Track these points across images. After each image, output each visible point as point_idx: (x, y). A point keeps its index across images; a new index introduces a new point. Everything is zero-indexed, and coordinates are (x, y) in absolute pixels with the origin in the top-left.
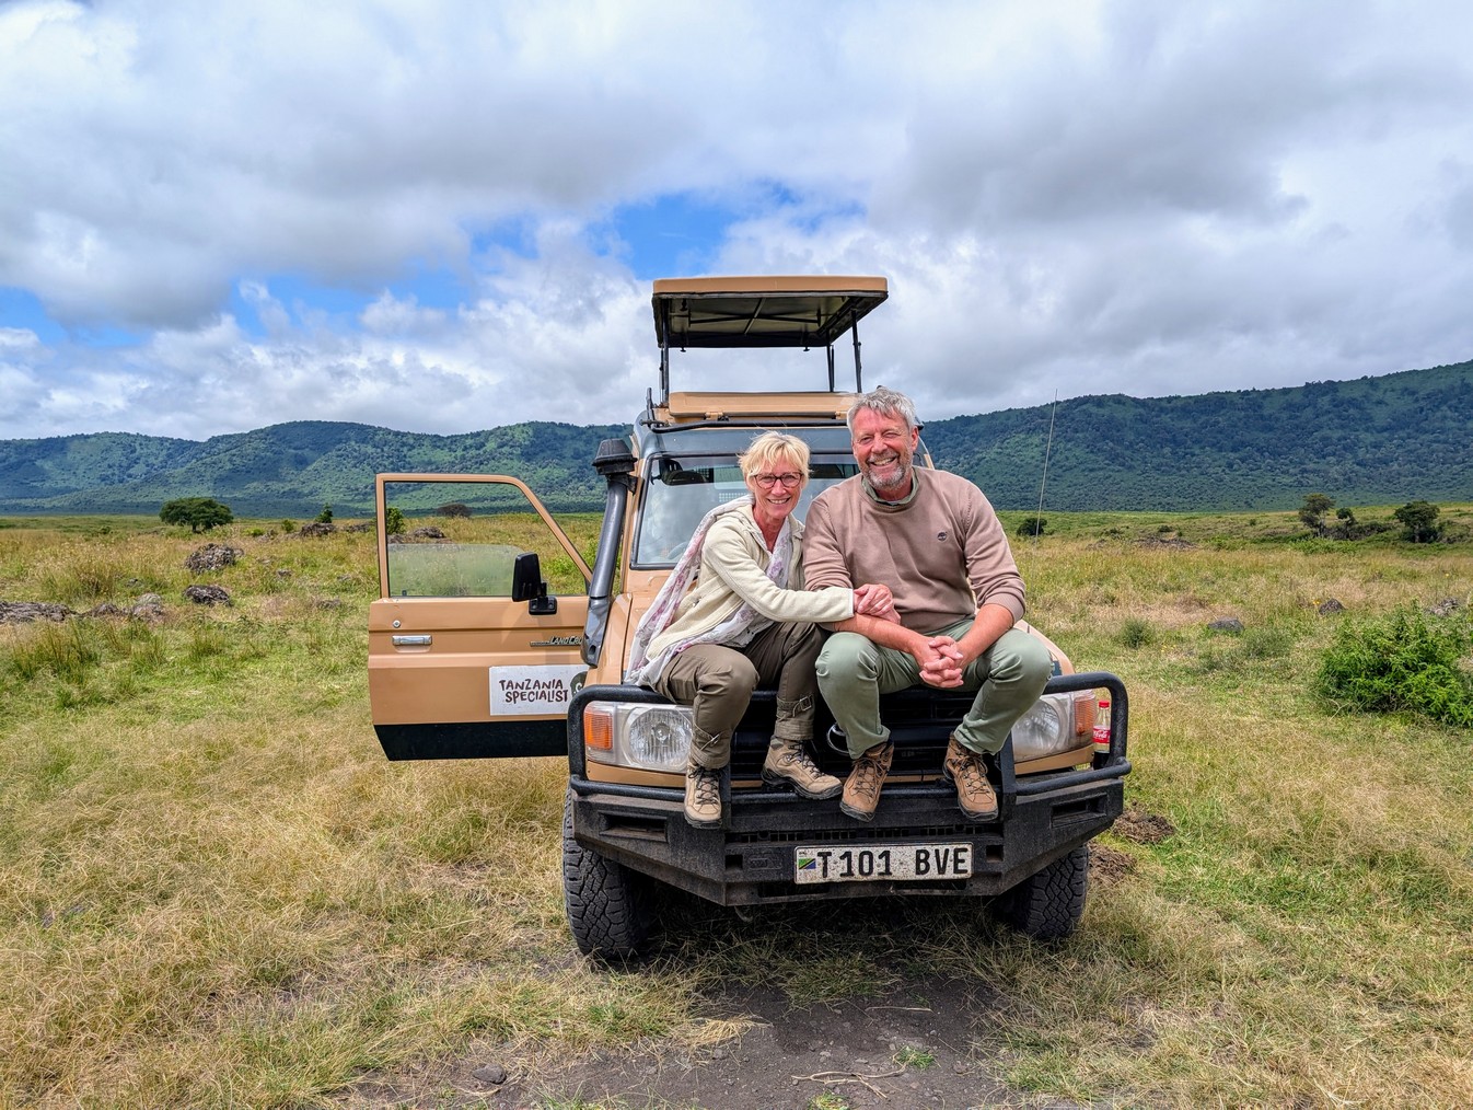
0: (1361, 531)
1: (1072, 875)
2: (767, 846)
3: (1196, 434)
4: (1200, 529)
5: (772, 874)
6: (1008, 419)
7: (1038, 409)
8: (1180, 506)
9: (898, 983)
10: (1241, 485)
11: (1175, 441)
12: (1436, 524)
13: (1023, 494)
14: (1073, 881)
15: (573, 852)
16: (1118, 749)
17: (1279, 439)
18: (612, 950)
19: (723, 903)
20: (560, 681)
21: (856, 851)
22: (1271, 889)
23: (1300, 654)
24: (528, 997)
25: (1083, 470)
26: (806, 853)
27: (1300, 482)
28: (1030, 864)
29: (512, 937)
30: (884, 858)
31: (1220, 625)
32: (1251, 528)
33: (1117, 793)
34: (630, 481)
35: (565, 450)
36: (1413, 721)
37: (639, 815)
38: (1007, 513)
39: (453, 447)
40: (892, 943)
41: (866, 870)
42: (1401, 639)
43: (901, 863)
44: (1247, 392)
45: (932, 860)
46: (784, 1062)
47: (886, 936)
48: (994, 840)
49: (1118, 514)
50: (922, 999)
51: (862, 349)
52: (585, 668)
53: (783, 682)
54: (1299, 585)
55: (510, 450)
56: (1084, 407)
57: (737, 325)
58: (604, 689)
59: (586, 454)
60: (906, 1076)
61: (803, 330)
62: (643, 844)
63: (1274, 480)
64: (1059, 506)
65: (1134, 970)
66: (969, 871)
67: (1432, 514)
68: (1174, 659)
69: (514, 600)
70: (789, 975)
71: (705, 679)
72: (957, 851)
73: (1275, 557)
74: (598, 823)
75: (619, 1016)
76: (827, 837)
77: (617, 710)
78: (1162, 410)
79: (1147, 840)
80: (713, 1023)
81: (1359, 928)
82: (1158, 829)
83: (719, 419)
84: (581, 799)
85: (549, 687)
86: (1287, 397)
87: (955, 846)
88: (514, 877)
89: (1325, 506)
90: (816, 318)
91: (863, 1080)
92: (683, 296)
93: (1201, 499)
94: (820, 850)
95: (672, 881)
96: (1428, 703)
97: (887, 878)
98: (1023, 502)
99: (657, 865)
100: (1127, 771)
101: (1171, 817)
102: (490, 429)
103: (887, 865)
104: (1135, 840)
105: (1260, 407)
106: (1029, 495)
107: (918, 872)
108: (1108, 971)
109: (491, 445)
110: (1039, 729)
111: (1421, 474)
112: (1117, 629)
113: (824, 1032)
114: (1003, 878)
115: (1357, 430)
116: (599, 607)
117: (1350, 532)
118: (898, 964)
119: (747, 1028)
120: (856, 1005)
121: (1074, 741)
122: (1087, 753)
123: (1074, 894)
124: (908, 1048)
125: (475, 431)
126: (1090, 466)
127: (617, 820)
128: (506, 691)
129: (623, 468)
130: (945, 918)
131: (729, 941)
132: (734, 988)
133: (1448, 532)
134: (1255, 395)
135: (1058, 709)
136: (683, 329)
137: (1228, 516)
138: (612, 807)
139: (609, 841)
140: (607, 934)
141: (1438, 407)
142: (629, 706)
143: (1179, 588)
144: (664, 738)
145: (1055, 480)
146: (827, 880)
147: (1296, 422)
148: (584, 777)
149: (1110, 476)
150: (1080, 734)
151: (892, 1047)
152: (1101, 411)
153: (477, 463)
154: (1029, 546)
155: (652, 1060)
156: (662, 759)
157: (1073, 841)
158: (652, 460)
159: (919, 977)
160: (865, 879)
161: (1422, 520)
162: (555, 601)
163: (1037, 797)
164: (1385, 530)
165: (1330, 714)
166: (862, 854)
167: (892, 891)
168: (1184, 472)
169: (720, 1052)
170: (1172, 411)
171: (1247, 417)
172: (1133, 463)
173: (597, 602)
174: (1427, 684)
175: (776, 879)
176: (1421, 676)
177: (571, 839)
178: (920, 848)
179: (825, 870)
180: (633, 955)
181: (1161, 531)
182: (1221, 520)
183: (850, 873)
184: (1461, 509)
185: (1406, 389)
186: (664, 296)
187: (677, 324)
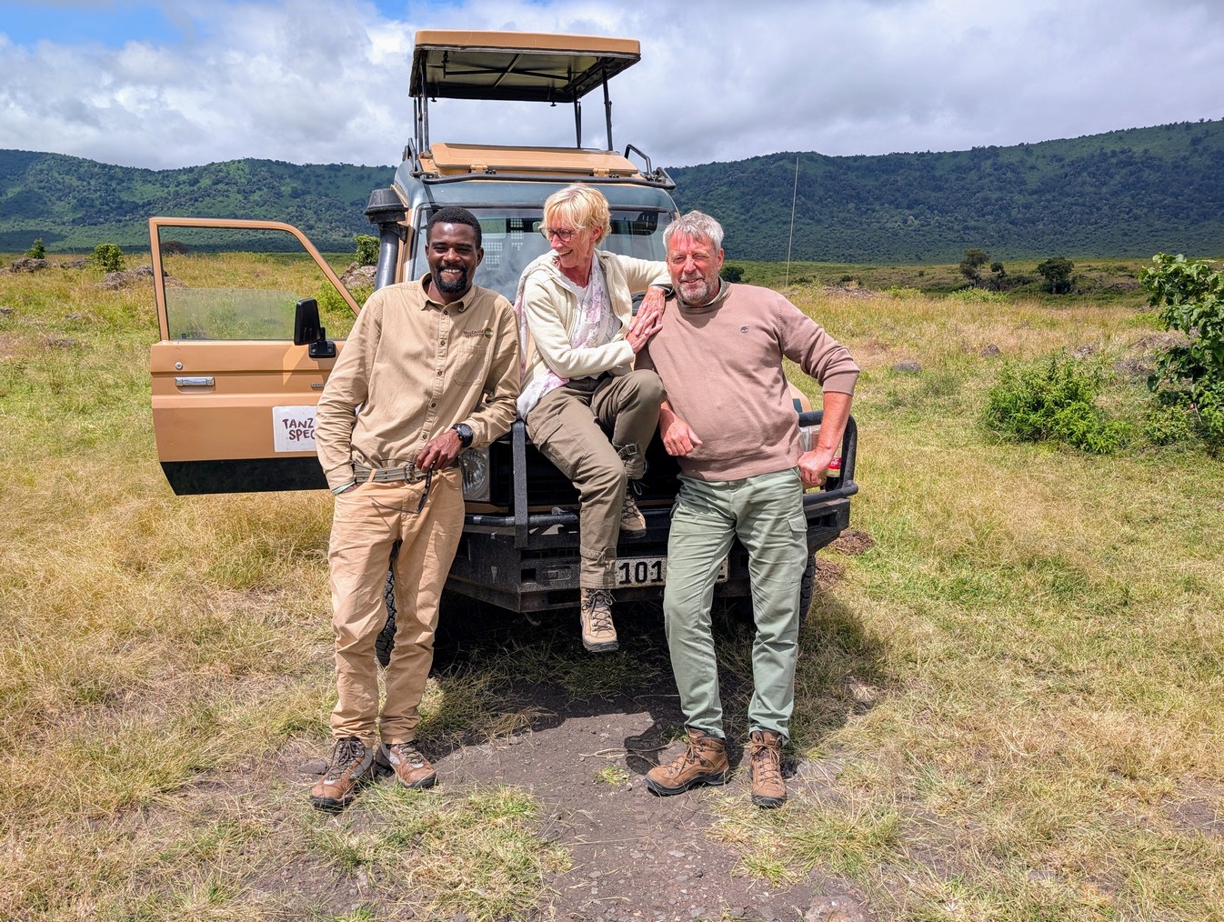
0: (1009, 282)
2: (558, 560)
3: (877, 191)
4: (877, 279)
5: (562, 584)
7: (739, 163)
8: (860, 258)
9: (659, 675)
10: (912, 240)
11: (859, 198)
12: (1070, 277)
16: (847, 473)
17: (948, 198)
19: (518, 611)
21: (633, 562)
22: (952, 588)
23: (968, 393)
25: (777, 223)
27: (962, 238)
30: (656, 568)
31: (903, 367)
32: (919, 279)
33: (845, 510)
34: (401, 230)
35: (283, 189)
36: (1058, 449)
39: (165, 182)
40: (650, 642)
41: (641, 577)
42: (1052, 380)
44: (922, 154)
46: (570, 743)
47: (645, 637)
49: (807, 264)
54: (963, 331)
55: (226, 187)
56: (781, 163)
57: (489, 78)
59: (304, 193)
61: (551, 86)
63: (940, 236)
64: (755, 256)
65: (848, 656)
66: (726, 576)
67: (1068, 269)
68: (864, 397)
69: (296, 344)
70: (566, 673)
73: (940, 305)
78: (849, 168)
79: (852, 552)
80: (506, 715)
81: (1019, 616)
82: (861, 543)
86: (955, 160)
88: (306, 600)
89: (982, 260)
90: (566, 75)
91: (638, 753)
92: (444, 48)
93: (879, 251)
95: (471, 593)
96: (1071, 434)
97: (658, 583)
99: (457, 580)
100: (855, 492)
101: (871, 532)
102: (204, 164)
103: (659, 573)
104: (843, 551)
105: (932, 168)
108: (829, 658)
109: (206, 182)
111: (1061, 233)
115: (1013, 192)
117: (1000, 284)
118: (657, 659)
119: (535, 718)
120: (625, 695)
124: (673, 727)
125: (187, 166)
126: (784, 219)
128: (289, 429)
129: (395, 217)
131: (510, 647)
132: (521, 687)
133: (1079, 285)
134: (929, 157)
136: (436, 79)
137: (902, 268)
141: (1079, 173)
143: (864, 333)
145: (752, 231)
147: (962, 183)
149: (801, 229)
151: (660, 726)
152: (796, 167)
155: (456, 749)
158: (421, 210)
160: (640, 585)
161: (1059, 274)
162: (334, 345)
164: (1029, 282)
165: (994, 443)
166: (638, 565)
168: (865, 226)
169: (515, 739)
170: (858, 169)
171: (921, 177)
172: (821, 217)
174: (1071, 418)
175: (565, 587)
176: (1067, 411)
181: (844, 281)
182: (895, 271)
183: (628, 581)
184: (1092, 264)
185: (1055, 156)
186: (426, 48)
187: (435, 74)
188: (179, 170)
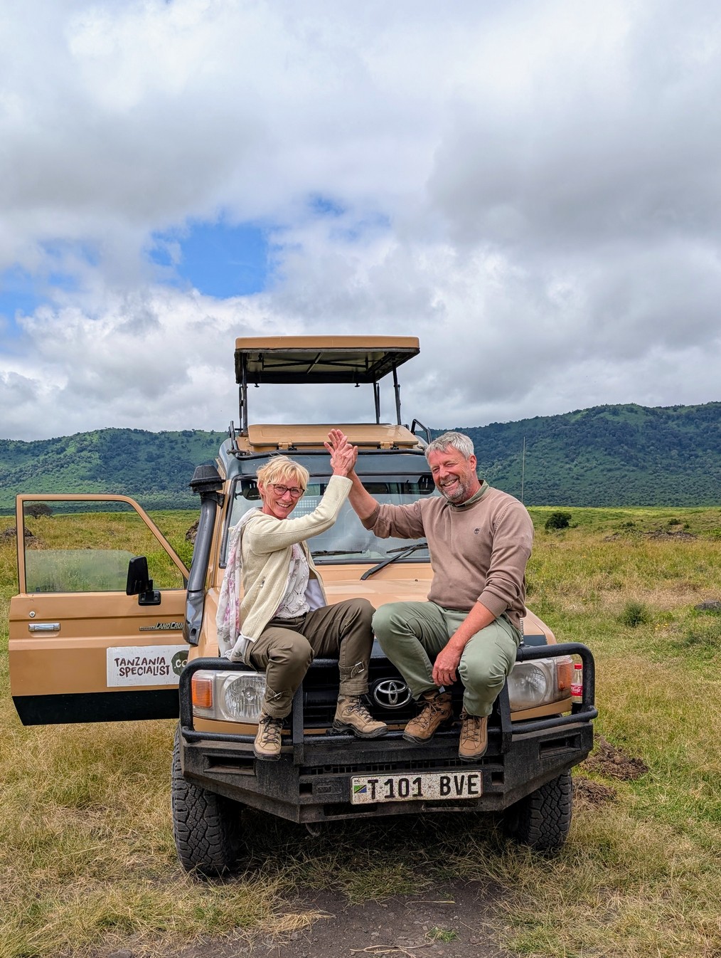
1: (560, 798)
2: (331, 776)
3: (699, 439)
4: (704, 522)
5: (334, 798)
6: (536, 425)
7: (561, 417)
8: (687, 501)
9: (430, 885)
11: (681, 445)
13: (550, 492)
14: (561, 803)
15: (181, 789)
16: (588, 700)
18: (209, 866)
19: (297, 821)
20: (163, 659)
21: (396, 779)
24: (145, 902)
25: (602, 471)
26: (359, 781)
28: (525, 786)
29: (129, 861)
30: (417, 784)
31: (705, 607)
33: (589, 732)
34: (219, 497)
35: (140, 454)
37: (234, 756)
38: (535, 509)
39: (36, 452)
40: (427, 856)
41: (404, 792)
43: (430, 787)
45: (452, 784)
46: (344, 941)
47: (422, 851)
48: (496, 768)
49: (633, 510)
50: (448, 895)
51: (401, 390)
52: (186, 647)
53: (342, 653)
55: (89, 454)
56: (602, 415)
57: (301, 368)
58: (208, 661)
59: (159, 457)
60: (435, 946)
61: (354, 372)
62: (237, 777)
64: (581, 502)
65: (607, 870)
66: (480, 792)
68: (665, 635)
69: (128, 594)
70: (348, 882)
71: (274, 652)
72: (470, 777)
74: (203, 763)
75: (218, 913)
76: (375, 769)
77: (216, 677)
78: (669, 417)
79: (626, 777)
80: (290, 916)
82: (635, 769)
83: (289, 449)
84: (189, 745)
85: (154, 664)
87: (469, 774)
88: (127, 816)
90: (364, 364)
91: (403, 950)
92: (260, 351)
93: (705, 495)
94: (370, 778)
95: (259, 806)
97: (419, 798)
98: (550, 498)
99: (247, 793)
100: (595, 716)
101: (647, 759)
102: (71, 435)
103: (419, 788)
104: (617, 776)
106: (556, 493)
107: (442, 793)
108: (588, 871)
109: (71, 450)
110: (531, 687)
112: (621, 611)
113: (374, 920)
114: (504, 796)
116: (196, 598)
118: (431, 871)
119: (316, 919)
120: (397, 902)
121: (557, 695)
122: (567, 703)
123: (562, 813)
124: (437, 928)
125: (56, 437)
126: (608, 467)
127: (217, 760)
128: (120, 667)
129: (214, 487)
130: (467, 836)
131: (300, 859)
132: (305, 892)
135: (545, 671)
136: (256, 369)
138: (213, 750)
139: (211, 776)
140: (206, 853)
142: (225, 674)
143: (677, 575)
144: (252, 698)
145: (578, 479)
146: (375, 801)
148: (191, 727)
149: (626, 476)
150: (562, 690)
151: (425, 928)
152: (616, 419)
153: (58, 466)
154: (554, 538)
155: (245, 944)
156: (250, 714)
157: (557, 769)
158: (236, 481)
159: (446, 880)
160: (403, 799)
162: (160, 594)
163: (528, 736)
166: (401, 781)
167: (423, 809)
168: (689, 472)
169: (296, 936)
170: (678, 418)
172: (645, 464)
173: (193, 595)
175: (337, 801)
177: (178, 779)
178: (443, 775)
179: (373, 793)
180: (226, 871)
181: (671, 524)
183: (392, 795)
186: (244, 351)
187: (252, 366)
188: (49, 440)
